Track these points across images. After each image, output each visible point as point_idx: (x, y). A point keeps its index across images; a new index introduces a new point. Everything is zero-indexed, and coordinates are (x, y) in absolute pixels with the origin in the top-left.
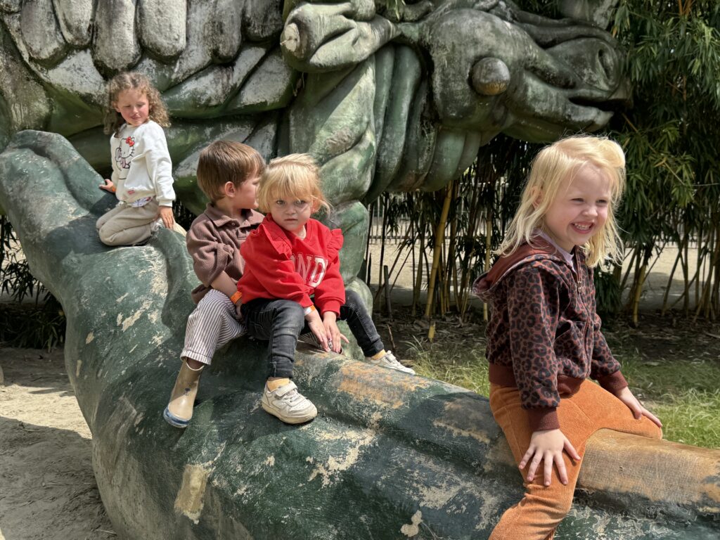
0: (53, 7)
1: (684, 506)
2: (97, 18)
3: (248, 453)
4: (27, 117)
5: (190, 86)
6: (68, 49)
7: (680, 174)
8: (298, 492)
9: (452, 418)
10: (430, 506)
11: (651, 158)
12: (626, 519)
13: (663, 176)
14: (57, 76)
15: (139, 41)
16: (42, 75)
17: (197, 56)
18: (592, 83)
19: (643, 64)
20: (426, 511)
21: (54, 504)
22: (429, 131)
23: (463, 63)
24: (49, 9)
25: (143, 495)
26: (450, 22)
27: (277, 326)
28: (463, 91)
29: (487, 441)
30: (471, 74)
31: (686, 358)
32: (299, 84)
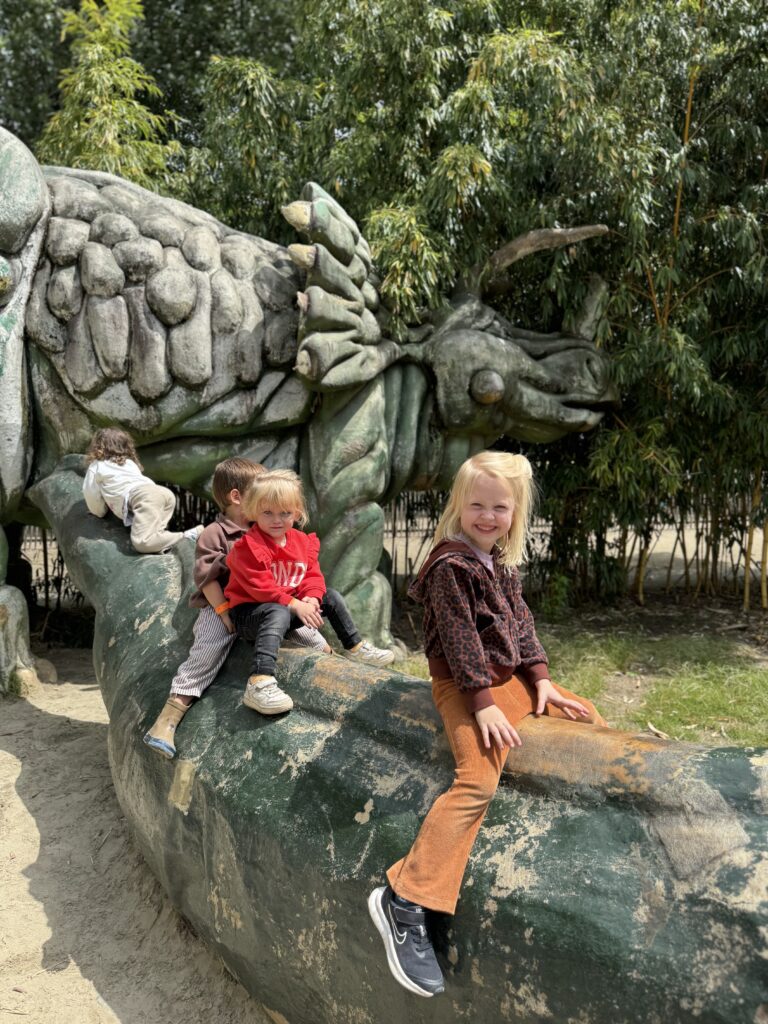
0: (93, 346)
1: (595, 788)
2: (132, 354)
3: (230, 748)
4: (73, 443)
5: (217, 409)
6: (107, 381)
7: (667, 465)
8: (271, 784)
9: (406, 708)
10: (381, 794)
11: (640, 451)
12: (546, 801)
13: (652, 467)
14: (98, 406)
15: (170, 371)
16: (85, 406)
17: (224, 382)
18: (581, 389)
19: (626, 369)
20: (377, 799)
21: (88, 795)
22: (436, 437)
23: (463, 376)
24: (89, 347)
25: (142, 790)
26: (449, 342)
27: (263, 626)
28: (464, 401)
29: (434, 730)
30: (471, 385)
31: (687, 632)
32: (316, 401)
